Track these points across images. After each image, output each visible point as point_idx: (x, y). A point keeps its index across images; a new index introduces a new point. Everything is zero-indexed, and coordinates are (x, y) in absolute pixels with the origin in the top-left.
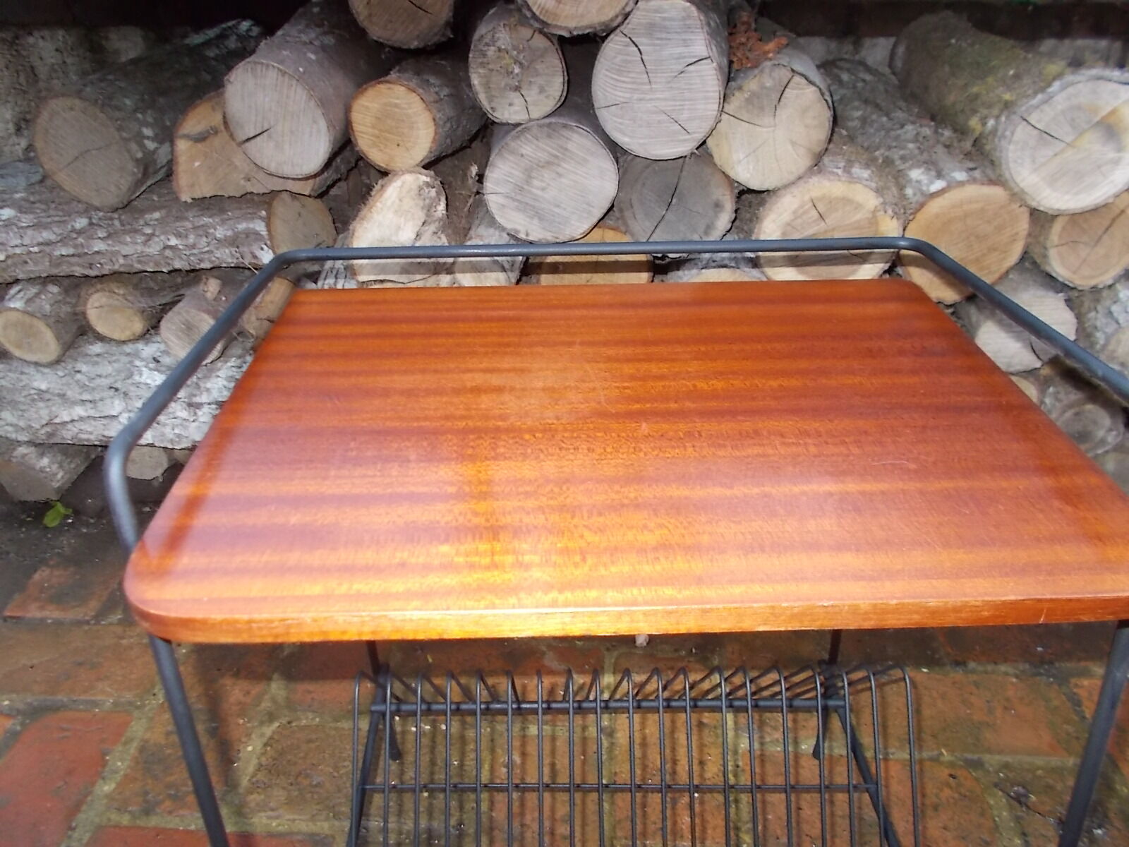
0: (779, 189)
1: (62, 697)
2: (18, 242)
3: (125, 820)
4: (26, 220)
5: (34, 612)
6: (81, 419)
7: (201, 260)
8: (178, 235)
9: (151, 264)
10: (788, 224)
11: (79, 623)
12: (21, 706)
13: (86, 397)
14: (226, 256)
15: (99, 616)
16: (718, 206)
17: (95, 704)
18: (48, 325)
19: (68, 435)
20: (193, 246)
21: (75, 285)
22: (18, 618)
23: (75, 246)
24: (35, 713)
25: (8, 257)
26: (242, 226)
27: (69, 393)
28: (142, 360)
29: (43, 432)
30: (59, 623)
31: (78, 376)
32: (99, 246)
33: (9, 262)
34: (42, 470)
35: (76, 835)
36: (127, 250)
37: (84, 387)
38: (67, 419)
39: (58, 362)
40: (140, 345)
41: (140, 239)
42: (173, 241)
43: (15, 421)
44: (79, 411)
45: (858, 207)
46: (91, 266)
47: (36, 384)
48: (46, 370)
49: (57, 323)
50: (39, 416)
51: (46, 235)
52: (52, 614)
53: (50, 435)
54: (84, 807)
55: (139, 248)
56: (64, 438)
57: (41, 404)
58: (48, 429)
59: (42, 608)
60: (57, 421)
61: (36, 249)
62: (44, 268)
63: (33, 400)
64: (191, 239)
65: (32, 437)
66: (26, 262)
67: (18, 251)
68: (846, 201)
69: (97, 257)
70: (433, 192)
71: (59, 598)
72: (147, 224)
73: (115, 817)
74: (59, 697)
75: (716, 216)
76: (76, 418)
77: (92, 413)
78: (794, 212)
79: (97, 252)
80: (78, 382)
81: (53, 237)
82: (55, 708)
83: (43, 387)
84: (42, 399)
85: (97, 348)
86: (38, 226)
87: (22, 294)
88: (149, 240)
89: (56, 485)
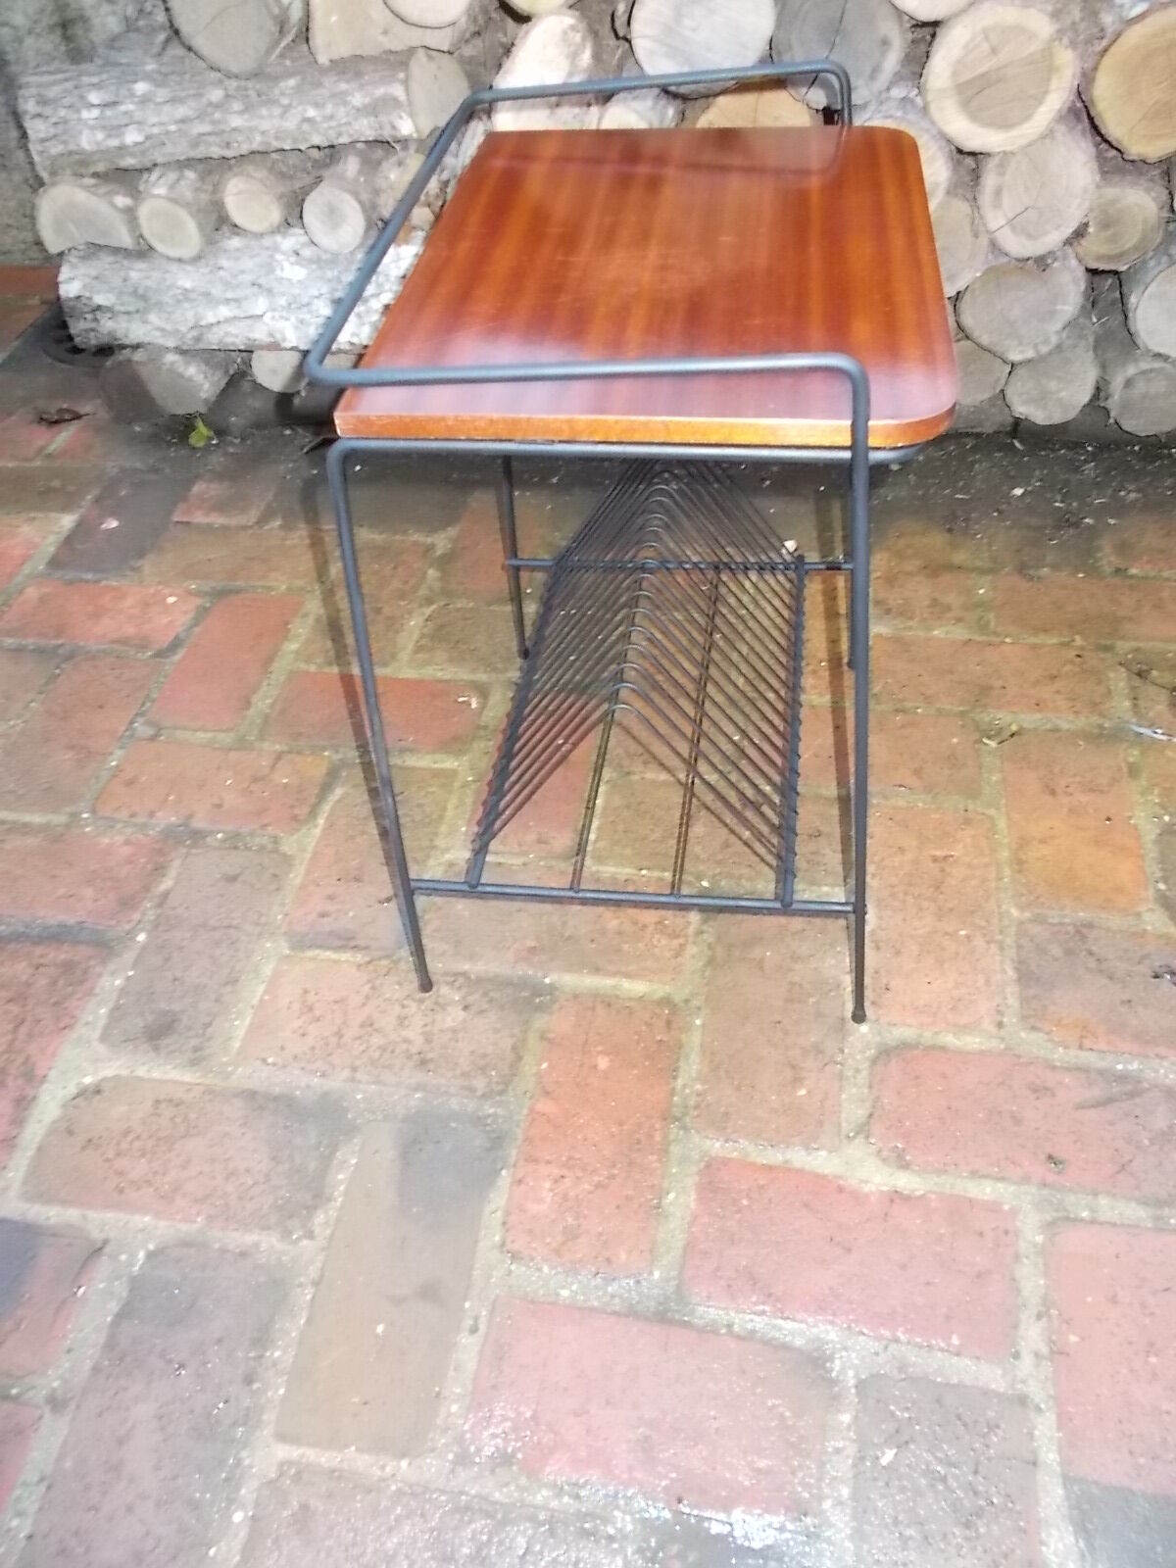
0: (949, 19)
1: (240, 583)
2: (155, 120)
3: (313, 668)
4: (162, 94)
5: (199, 518)
6: (227, 320)
7: (340, 135)
8: (317, 105)
9: (289, 141)
10: (959, 62)
11: (244, 528)
12: (206, 589)
13: (230, 295)
14: (366, 129)
15: (262, 521)
16: (885, 43)
17: (270, 588)
18: (191, 214)
19: (213, 339)
20: (332, 117)
21: (214, 168)
22: (188, 523)
23: (214, 123)
24: (220, 594)
25: (148, 138)
26: (380, 91)
27: (214, 291)
28: (284, 253)
29: (190, 336)
30: (225, 528)
31: (221, 273)
32: (236, 121)
33: (148, 144)
34: (190, 380)
35: (273, 676)
36: (265, 125)
37: (227, 285)
38: (212, 320)
39: (197, 259)
40: (278, 238)
41: (277, 111)
42: (311, 113)
43: (163, 324)
44: (224, 311)
45: (1032, 36)
46: (228, 145)
47: (180, 283)
48: (189, 268)
49: (198, 212)
50: (185, 319)
51: (181, 111)
52: (217, 520)
53: (198, 339)
54: (277, 659)
55: (276, 122)
56: (211, 344)
57: (186, 305)
58: (194, 333)
59: (207, 514)
60: (203, 323)
61: (173, 128)
62: (180, 150)
63: (179, 301)
64: (329, 109)
65: (180, 343)
66: (164, 144)
67: (155, 130)
68: (1020, 30)
69: (235, 135)
70: (578, 37)
71: (220, 507)
72: (283, 94)
73: (303, 666)
74: (238, 583)
75: (884, 54)
76: (222, 319)
77: (236, 312)
78: (965, 47)
79: (234, 129)
80: (221, 279)
81: (191, 113)
82: (238, 591)
83: (188, 285)
84: (187, 299)
85: (235, 242)
86: (173, 101)
87: (162, 181)
88: (285, 112)
89: (203, 395)
